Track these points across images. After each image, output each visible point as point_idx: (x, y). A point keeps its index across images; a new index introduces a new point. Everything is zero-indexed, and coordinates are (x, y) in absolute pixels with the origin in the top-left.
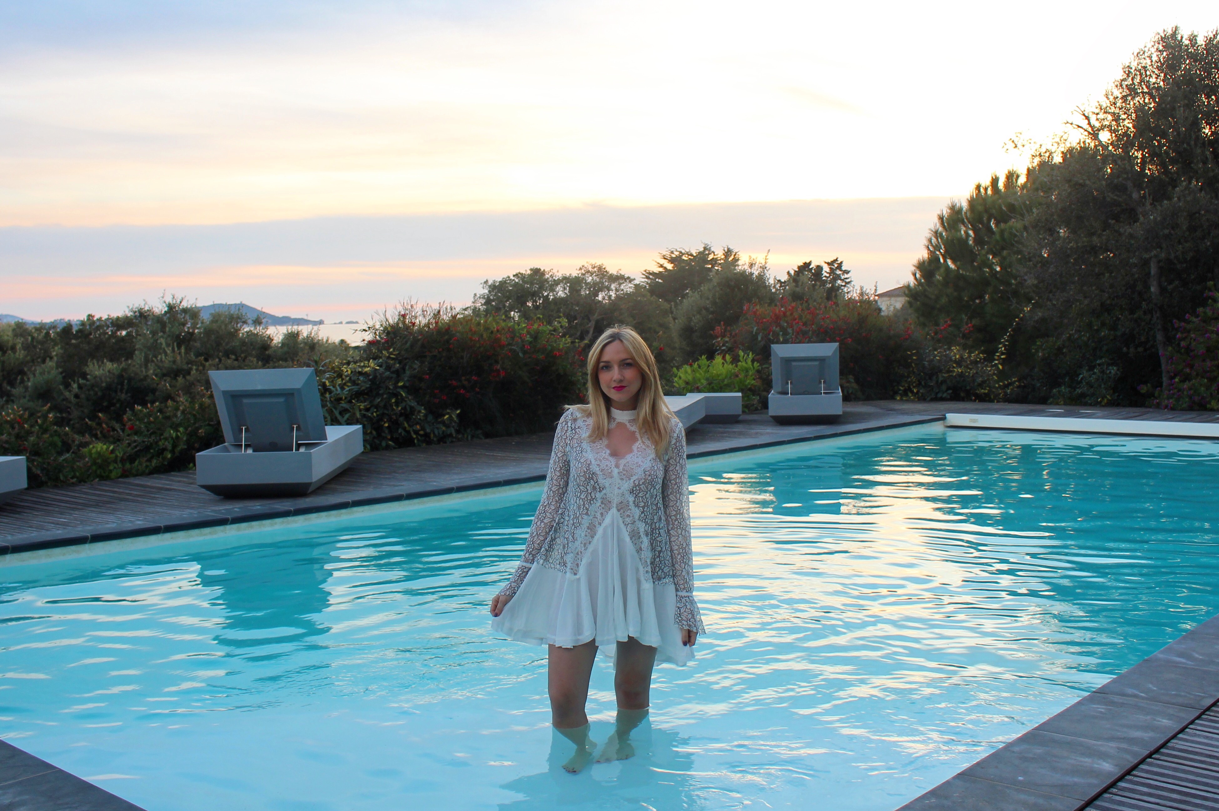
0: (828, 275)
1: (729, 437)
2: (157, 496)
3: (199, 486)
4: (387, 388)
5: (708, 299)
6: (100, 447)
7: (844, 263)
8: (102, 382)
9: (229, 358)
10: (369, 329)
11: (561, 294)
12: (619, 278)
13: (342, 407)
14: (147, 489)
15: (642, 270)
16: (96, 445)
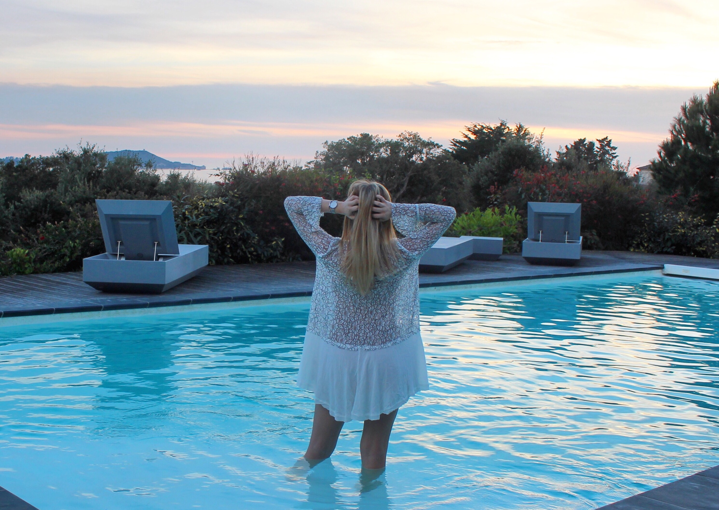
0: (599, 150)
1: (488, 271)
2: (56, 288)
3: (84, 282)
4: (231, 219)
5: (494, 164)
6: (19, 251)
7: (612, 141)
8: (31, 205)
9: (124, 191)
10: (221, 175)
11: (384, 155)
12: (430, 145)
13: (196, 231)
14: (50, 283)
15: (451, 139)
16: (16, 249)
